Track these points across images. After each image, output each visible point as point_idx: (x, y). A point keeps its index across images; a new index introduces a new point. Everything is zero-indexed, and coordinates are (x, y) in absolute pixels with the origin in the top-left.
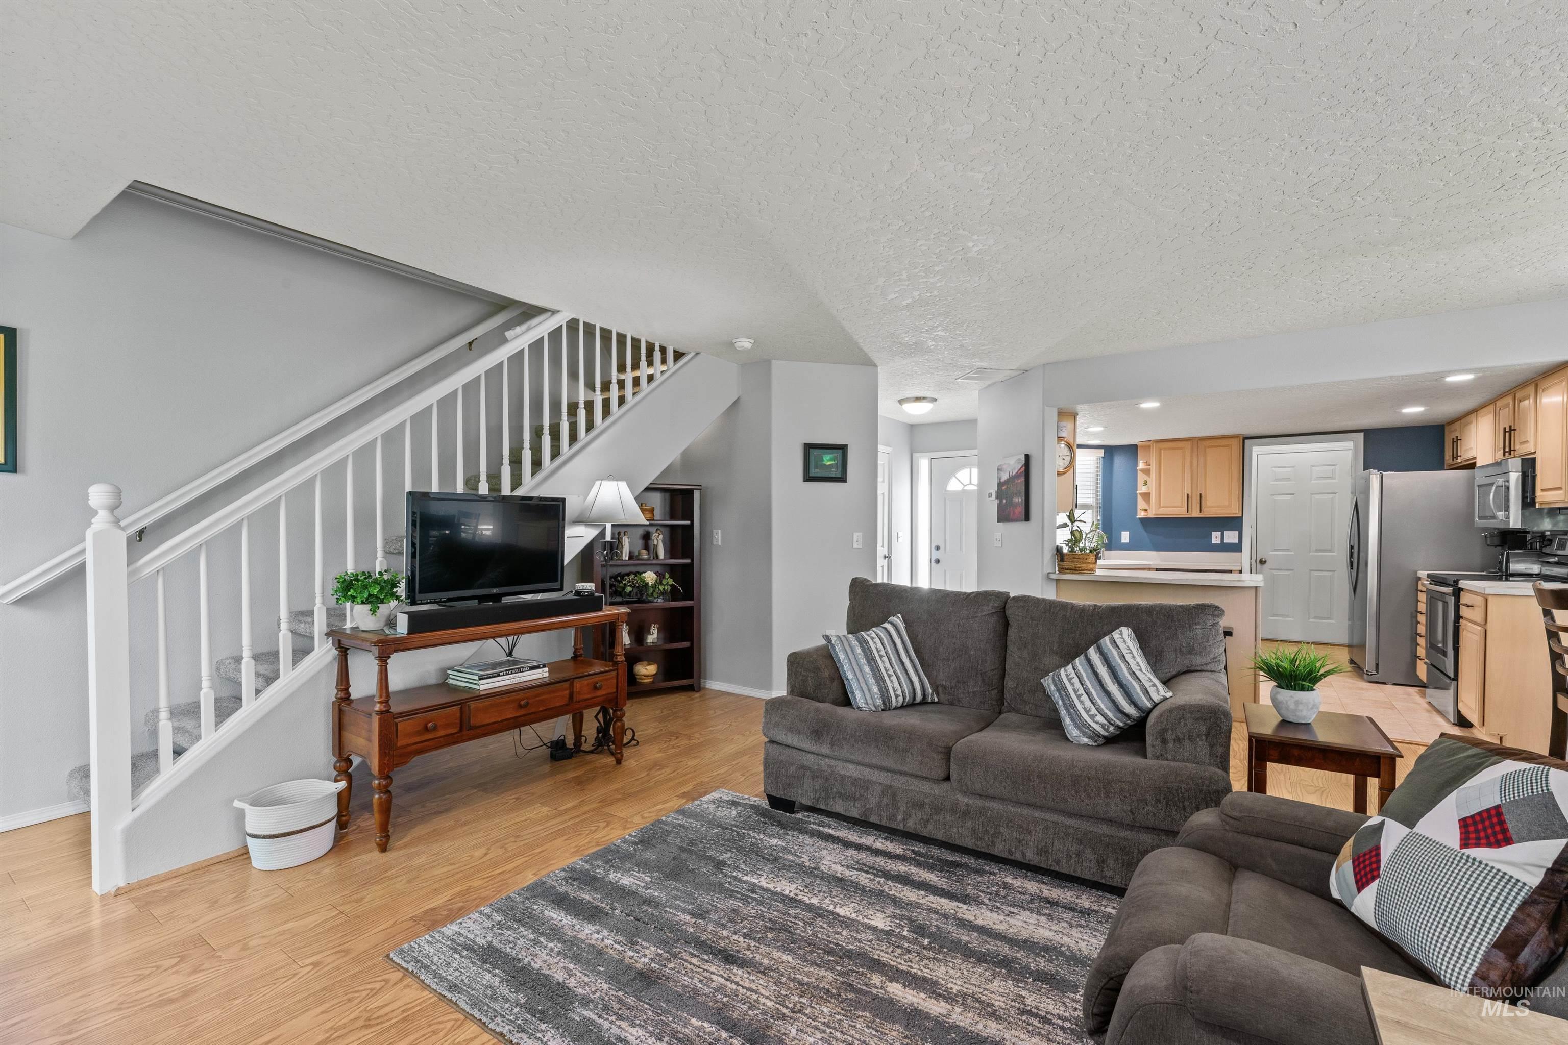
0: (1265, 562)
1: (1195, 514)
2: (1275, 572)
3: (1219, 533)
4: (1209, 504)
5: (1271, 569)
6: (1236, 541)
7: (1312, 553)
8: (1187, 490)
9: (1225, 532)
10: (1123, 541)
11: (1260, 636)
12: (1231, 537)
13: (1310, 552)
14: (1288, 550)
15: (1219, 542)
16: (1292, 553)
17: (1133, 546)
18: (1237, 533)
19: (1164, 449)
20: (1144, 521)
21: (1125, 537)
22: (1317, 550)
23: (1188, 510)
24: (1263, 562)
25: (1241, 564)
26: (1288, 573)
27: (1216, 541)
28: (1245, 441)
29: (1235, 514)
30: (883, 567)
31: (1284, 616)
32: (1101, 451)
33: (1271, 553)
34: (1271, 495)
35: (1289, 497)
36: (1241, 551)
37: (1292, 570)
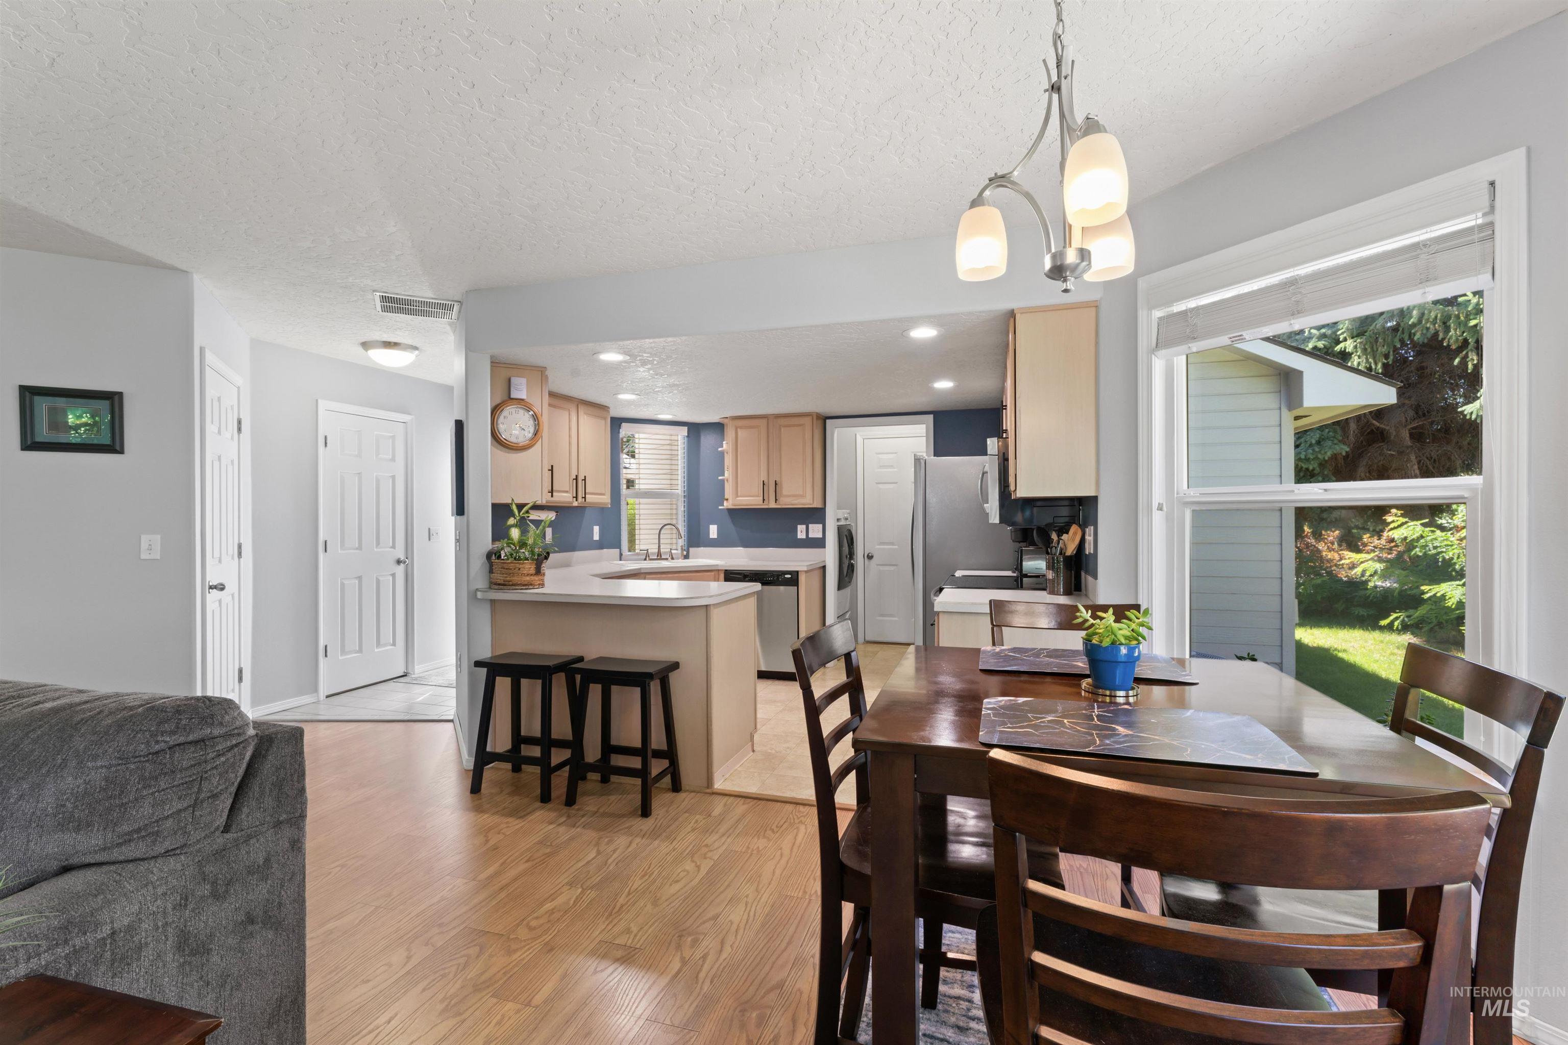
0: (872, 557)
1: (773, 505)
2: (882, 568)
3: (804, 526)
4: (785, 492)
5: (878, 565)
6: (820, 535)
8: (763, 477)
9: (810, 525)
10: (711, 536)
12: (815, 531)
14: (892, 544)
15: (804, 537)
16: (896, 547)
17: (722, 542)
18: (820, 526)
19: (741, 427)
20: (734, 513)
21: (713, 532)
23: (764, 500)
24: (870, 557)
25: (824, 561)
26: (892, 568)
27: (801, 535)
28: (827, 420)
29: (817, 504)
30: (393, 575)
31: (891, 616)
32: (686, 428)
33: (878, 547)
34: (877, 483)
35: (892, 486)
36: (824, 547)
37: (896, 565)
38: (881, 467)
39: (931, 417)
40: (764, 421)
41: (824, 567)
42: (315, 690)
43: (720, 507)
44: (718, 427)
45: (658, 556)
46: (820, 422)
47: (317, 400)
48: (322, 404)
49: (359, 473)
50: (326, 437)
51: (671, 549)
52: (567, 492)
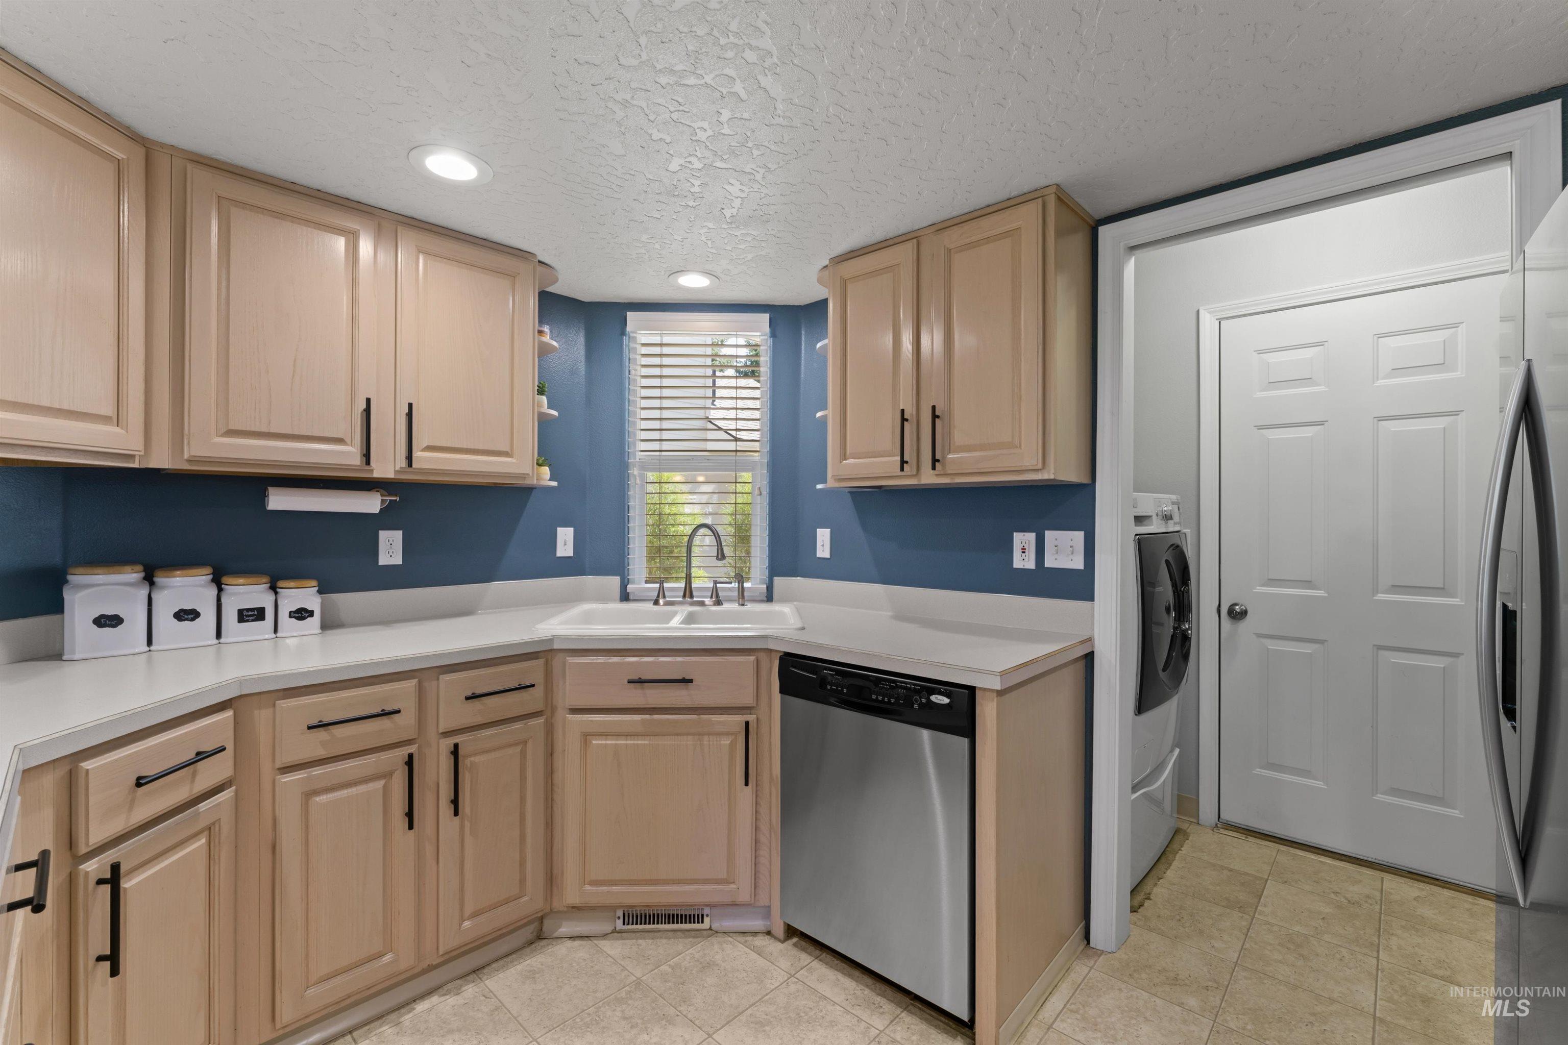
0: (1244, 614)
1: (929, 478)
2: (1272, 645)
3: (1031, 537)
4: (958, 438)
5: (1261, 636)
6: (1078, 563)
7: (1381, 596)
9: (1048, 533)
10: (819, 554)
12: (1064, 549)
13: (1375, 591)
14: (1308, 584)
15: (1031, 564)
16: (1321, 593)
18: (1078, 537)
21: (823, 542)
22: (1396, 588)
23: (903, 462)
24: (1237, 614)
25: (1090, 640)
26: (1307, 649)
27: (1023, 561)
28: (1100, 229)
29: (1071, 474)
31: (1306, 773)
32: (766, 317)
33: (1259, 589)
34: (1260, 428)
35: (1309, 432)
36: (1091, 598)
37: (1321, 642)
38: (1275, 382)
40: (910, 247)
41: (1089, 658)
43: (819, 486)
45: (684, 596)
51: (715, 583)
52: (340, 441)
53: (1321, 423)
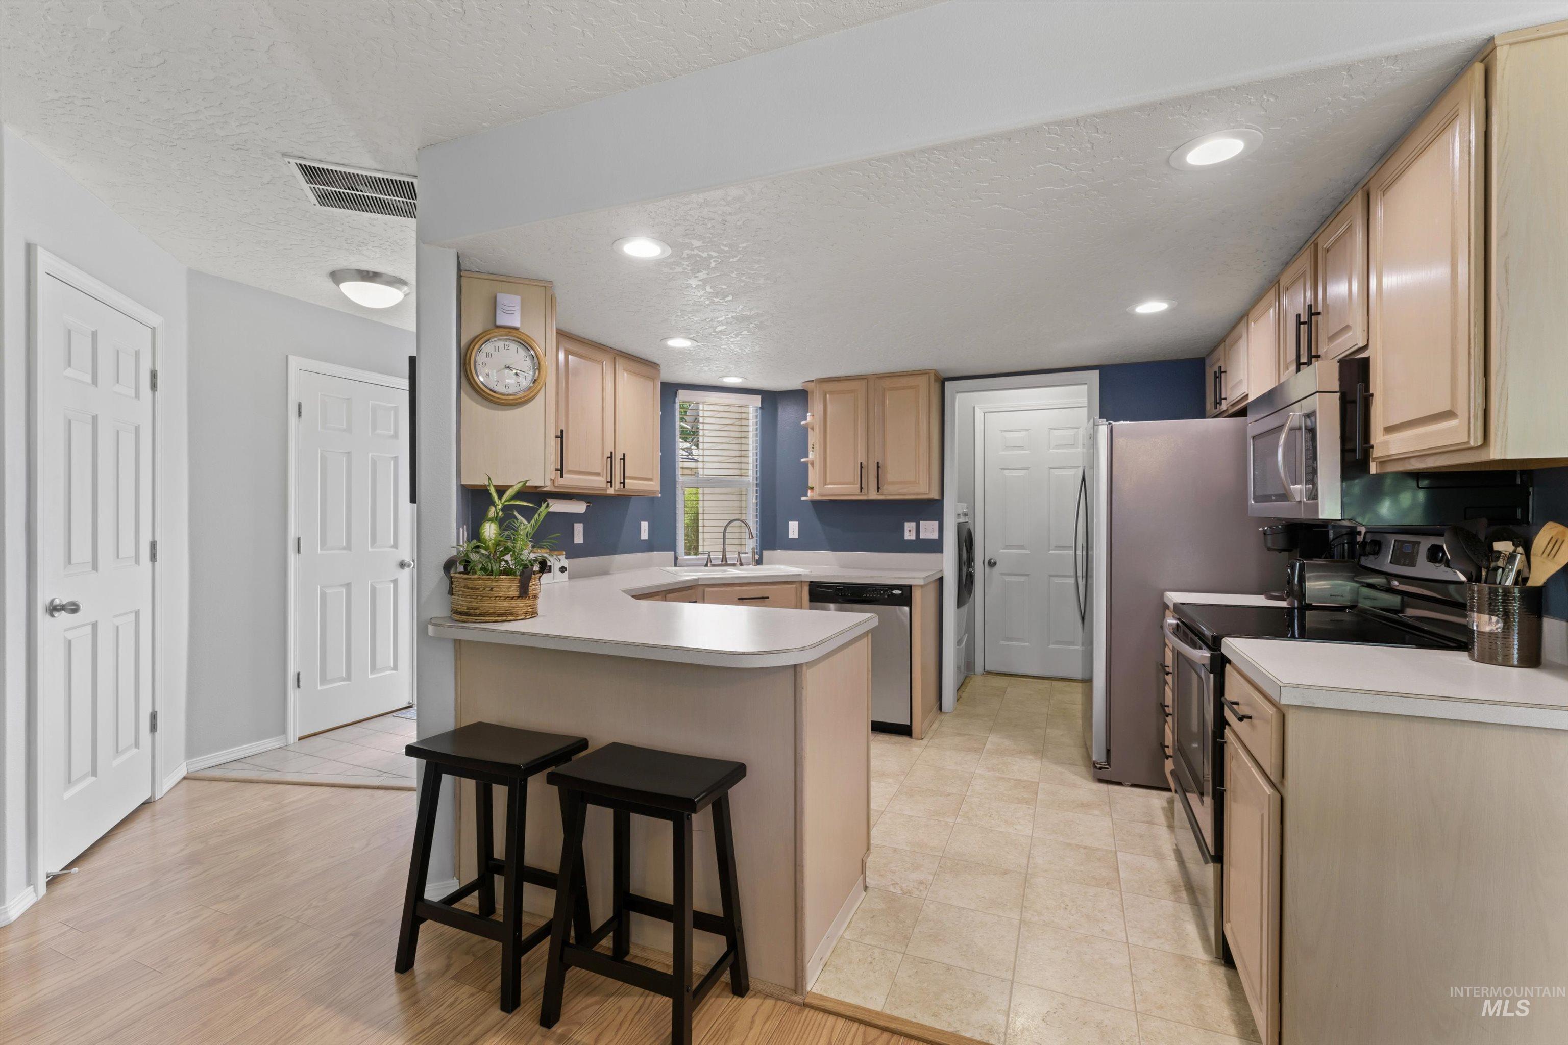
0: (995, 564)
1: (873, 495)
2: (1008, 578)
3: (913, 524)
4: (890, 478)
5: (1002, 574)
6: (935, 536)
7: (1051, 552)
8: (861, 458)
9: (922, 523)
10: (791, 536)
11: (979, 668)
12: (929, 530)
13: (1049, 550)
14: (1022, 547)
15: (913, 537)
16: (1027, 551)
17: (804, 543)
18: (936, 524)
19: (831, 393)
20: (817, 504)
21: (794, 529)
22: (1058, 548)
23: (861, 488)
24: (992, 564)
25: (941, 571)
26: (1022, 579)
27: (909, 534)
28: (946, 383)
29: (935, 495)
30: (395, 582)
31: (1018, 640)
32: (759, 398)
33: (1002, 551)
34: (1001, 470)
35: (1022, 473)
36: (942, 552)
37: (1027, 575)
38: (1008, 448)
39: (1095, 374)
40: (864, 382)
41: (941, 580)
42: (283, 731)
43: (803, 499)
44: (800, 396)
45: (722, 561)
46: (935, 388)
47: (287, 357)
48: (295, 362)
49: (348, 453)
50: (300, 405)
51: (739, 553)
52: (598, 474)
53: (1027, 469)
